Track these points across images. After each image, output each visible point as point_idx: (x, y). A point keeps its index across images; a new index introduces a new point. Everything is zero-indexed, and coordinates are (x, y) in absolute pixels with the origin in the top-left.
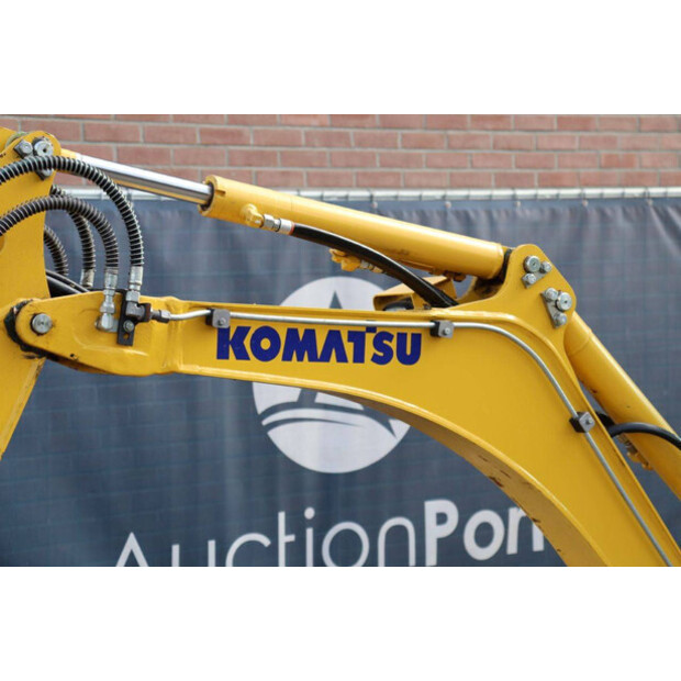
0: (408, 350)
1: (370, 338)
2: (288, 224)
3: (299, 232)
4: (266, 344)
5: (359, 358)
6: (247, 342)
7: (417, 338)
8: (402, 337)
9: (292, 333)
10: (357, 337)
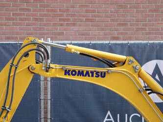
0: (103, 75)
1: (95, 73)
2: (79, 52)
4: (74, 73)
5: (92, 76)
6: (70, 73)
7: (105, 73)
8: (102, 73)
9: (79, 71)
10: (92, 72)
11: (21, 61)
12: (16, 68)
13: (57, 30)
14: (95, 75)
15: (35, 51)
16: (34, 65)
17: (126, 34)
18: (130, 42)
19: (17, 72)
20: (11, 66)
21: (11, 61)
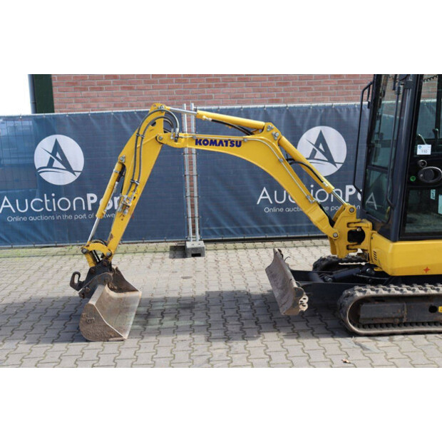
0: (239, 144)
1: (229, 142)
2: (210, 119)
3: (213, 121)
4: (206, 142)
5: (227, 145)
6: (202, 142)
7: (240, 142)
8: (237, 142)
9: (211, 140)
10: (226, 142)
11: (148, 130)
12: (142, 138)
13: (204, 92)
14: (229, 144)
15: (163, 119)
16: (162, 134)
17: (288, 95)
18: (289, 105)
19: (143, 143)
20: (137, 137)
21: (136, 132)
